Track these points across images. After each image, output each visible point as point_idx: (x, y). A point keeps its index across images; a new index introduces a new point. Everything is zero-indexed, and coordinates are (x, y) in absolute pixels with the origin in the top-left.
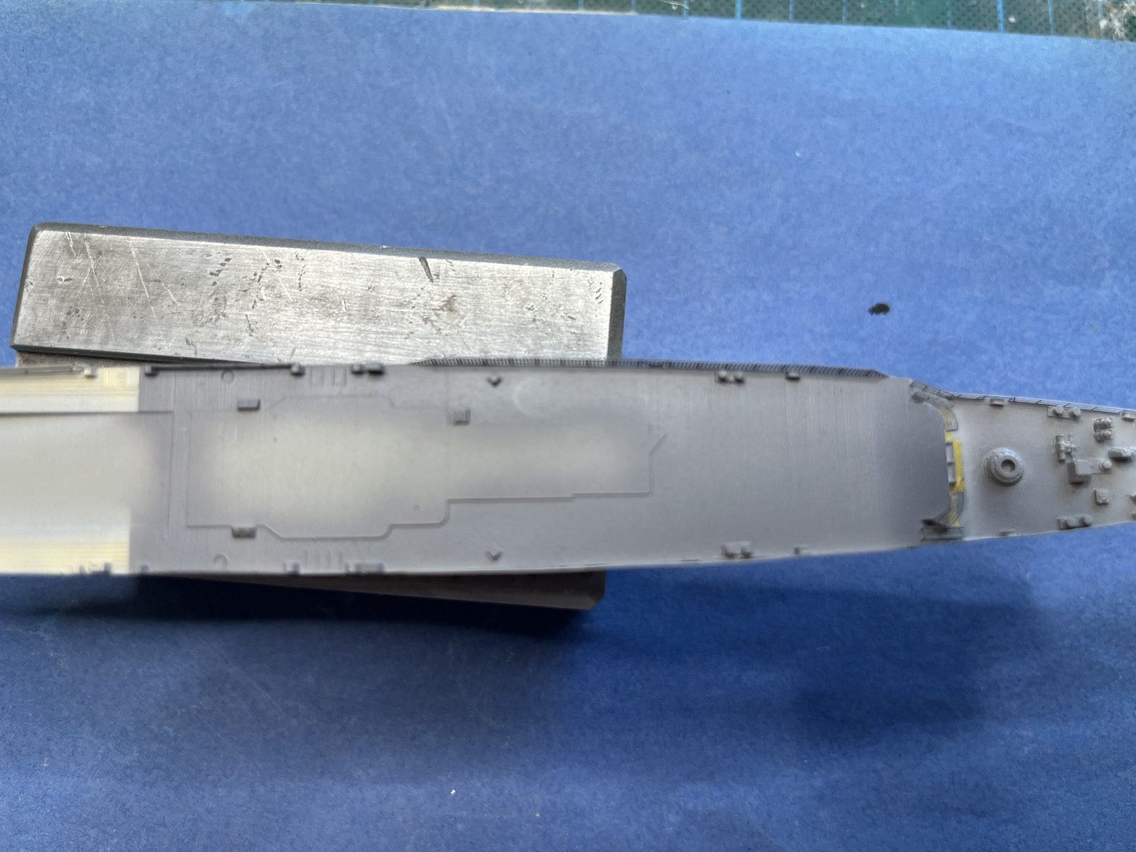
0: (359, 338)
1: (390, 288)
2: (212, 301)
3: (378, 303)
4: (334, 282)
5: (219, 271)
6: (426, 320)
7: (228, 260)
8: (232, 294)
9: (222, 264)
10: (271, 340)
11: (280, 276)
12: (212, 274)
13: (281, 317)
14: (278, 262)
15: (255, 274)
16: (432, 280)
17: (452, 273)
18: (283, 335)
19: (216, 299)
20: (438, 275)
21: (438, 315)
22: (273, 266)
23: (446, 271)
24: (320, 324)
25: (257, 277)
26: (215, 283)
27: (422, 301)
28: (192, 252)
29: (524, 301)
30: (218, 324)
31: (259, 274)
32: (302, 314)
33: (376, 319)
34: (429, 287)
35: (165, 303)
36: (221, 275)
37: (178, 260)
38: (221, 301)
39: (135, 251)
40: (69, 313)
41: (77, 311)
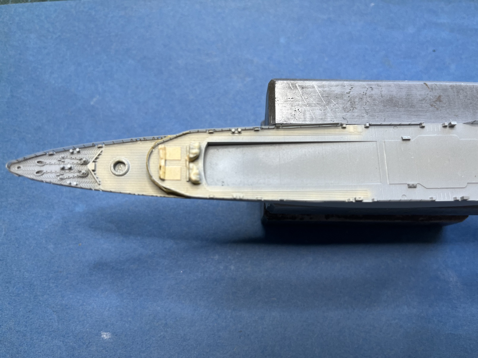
1: (416, 94)
2: (349, 103)
3: (413, 100)
4: (394, 93)
5: (350, 92)
6: (432, 106)
7: (352, 88)
8: (357, 100)
9: (350, 89)
10: (375, 116)
11: (373, 92)
12: (347, 93)
14: (371, 88)
15: (364, 92)
16: (431, 91)
17: (437, 88)
19: (351, 102)
21: (435, 103)
22: (370, 89)
23: (435, 87)
25: (365, 94)
26: (349, 97)
27: (428, 99)
28: (337, 86)
29: (466, 96)
30: (354, 111)
32: (385, 106)
34: (430, 93)
35: (332, 105)
36: (351, 93)
37: (333, 89)
38: (353, 103)
39: (316, 86)
40: (295, 111)
41: (298, 110)
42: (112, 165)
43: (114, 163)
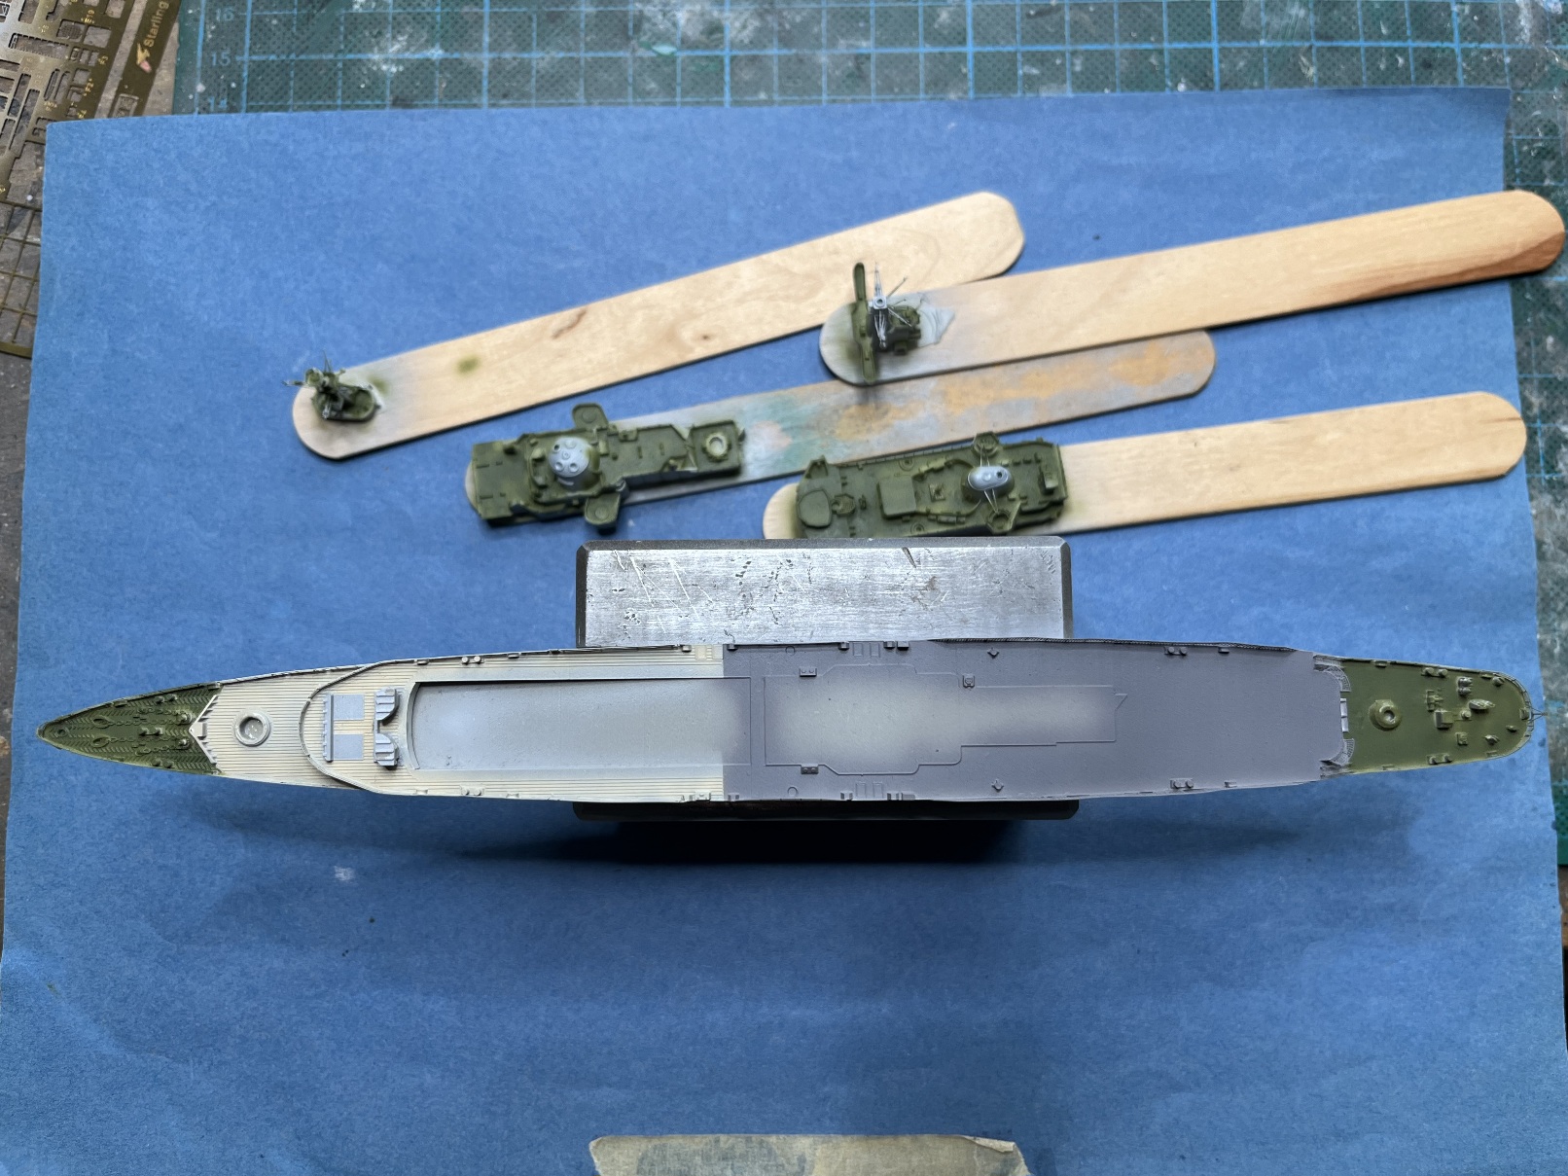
0: (862, 618)
1: (883, 576)
2: (741, 598)
3: (875, 589)
4: (837, 574)
5: (743, 573)
6: (914, 599)
7: (749, 563)
8: (756, 591)
9: (745, 567)
10: (793, 626)
11: (793, 573)
12: (737, 575)
13: (799, 606)
14: (790, 561)
15: (772, 573)
16: (915, 566)
17: (930, 559)
18: (802, 620)
19: (744, 596)
20: (919, 562)
21: (923, 594)
22: (786, 565)
23: (926, 557)
24: (829, 609)
25: (775, 576)
26: (741, 583)
27: (909, 584)
28: (718, 559)
29: (992, 576)
30: (749, 616)
31: (775, 572)
32: (815, 603)
33: (874, 602)
34: (913, 571)
35: (703, 603)
36: (745, 576)
37: (708, 566)
38: (748, 597)
39: (672, 563)
40: (627, 618)
41: (634, 616)
42: (237, 727)
43: (240, 721)
